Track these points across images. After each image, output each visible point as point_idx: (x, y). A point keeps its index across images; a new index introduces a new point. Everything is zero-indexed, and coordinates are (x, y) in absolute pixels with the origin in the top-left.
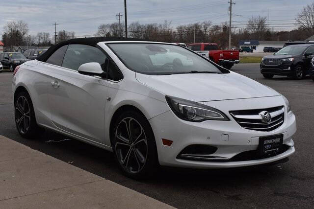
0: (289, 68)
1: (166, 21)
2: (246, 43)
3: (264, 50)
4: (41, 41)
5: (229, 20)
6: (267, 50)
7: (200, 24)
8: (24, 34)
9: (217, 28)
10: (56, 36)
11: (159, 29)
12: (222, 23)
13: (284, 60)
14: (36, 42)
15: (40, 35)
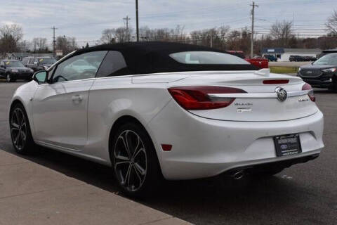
0: (331, 79)
1: (178, 26)
2: (269, 51)
3: (290, 59)
4: (38, 48)
5: (251, 25)
6: (293, 59)
7: (216, 29)
8: (18, 39)
9: (236, 33)
10: (54, 41)
11: (171, 34)
12: (242, 29)
13: (325, 70)
14: (32, 49)
15: (35, 41)
